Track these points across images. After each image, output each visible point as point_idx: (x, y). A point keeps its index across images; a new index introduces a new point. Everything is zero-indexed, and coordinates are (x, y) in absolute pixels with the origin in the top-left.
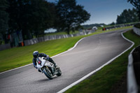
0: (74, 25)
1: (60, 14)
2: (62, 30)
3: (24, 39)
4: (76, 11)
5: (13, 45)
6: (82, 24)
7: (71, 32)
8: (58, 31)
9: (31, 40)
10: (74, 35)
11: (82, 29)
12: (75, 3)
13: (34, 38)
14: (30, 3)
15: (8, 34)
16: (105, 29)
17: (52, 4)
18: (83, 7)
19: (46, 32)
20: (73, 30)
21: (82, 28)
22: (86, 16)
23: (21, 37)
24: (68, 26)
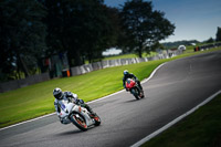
0: (149, 42)
1: (127, 26)
2: (130, 52)
3: (71, 66)
4: (152, 20)
5: (53, 75)
6: (162, 42)
7: (144, 55)
8: (124, 53)
9: (82, 67)
10: (150, 59)
11: (162, 49)
12: (150, 9)
13: (87, 63)
14: (80, 9)
15: (47, 58)
16: (199, 49)
17: (114, 11)
18: (163, 14)
19: (104, 53)
20: (148, 50)
21: (162, 47)
22: (167, 29)
23: (66, 63)
24: (140, 45)
